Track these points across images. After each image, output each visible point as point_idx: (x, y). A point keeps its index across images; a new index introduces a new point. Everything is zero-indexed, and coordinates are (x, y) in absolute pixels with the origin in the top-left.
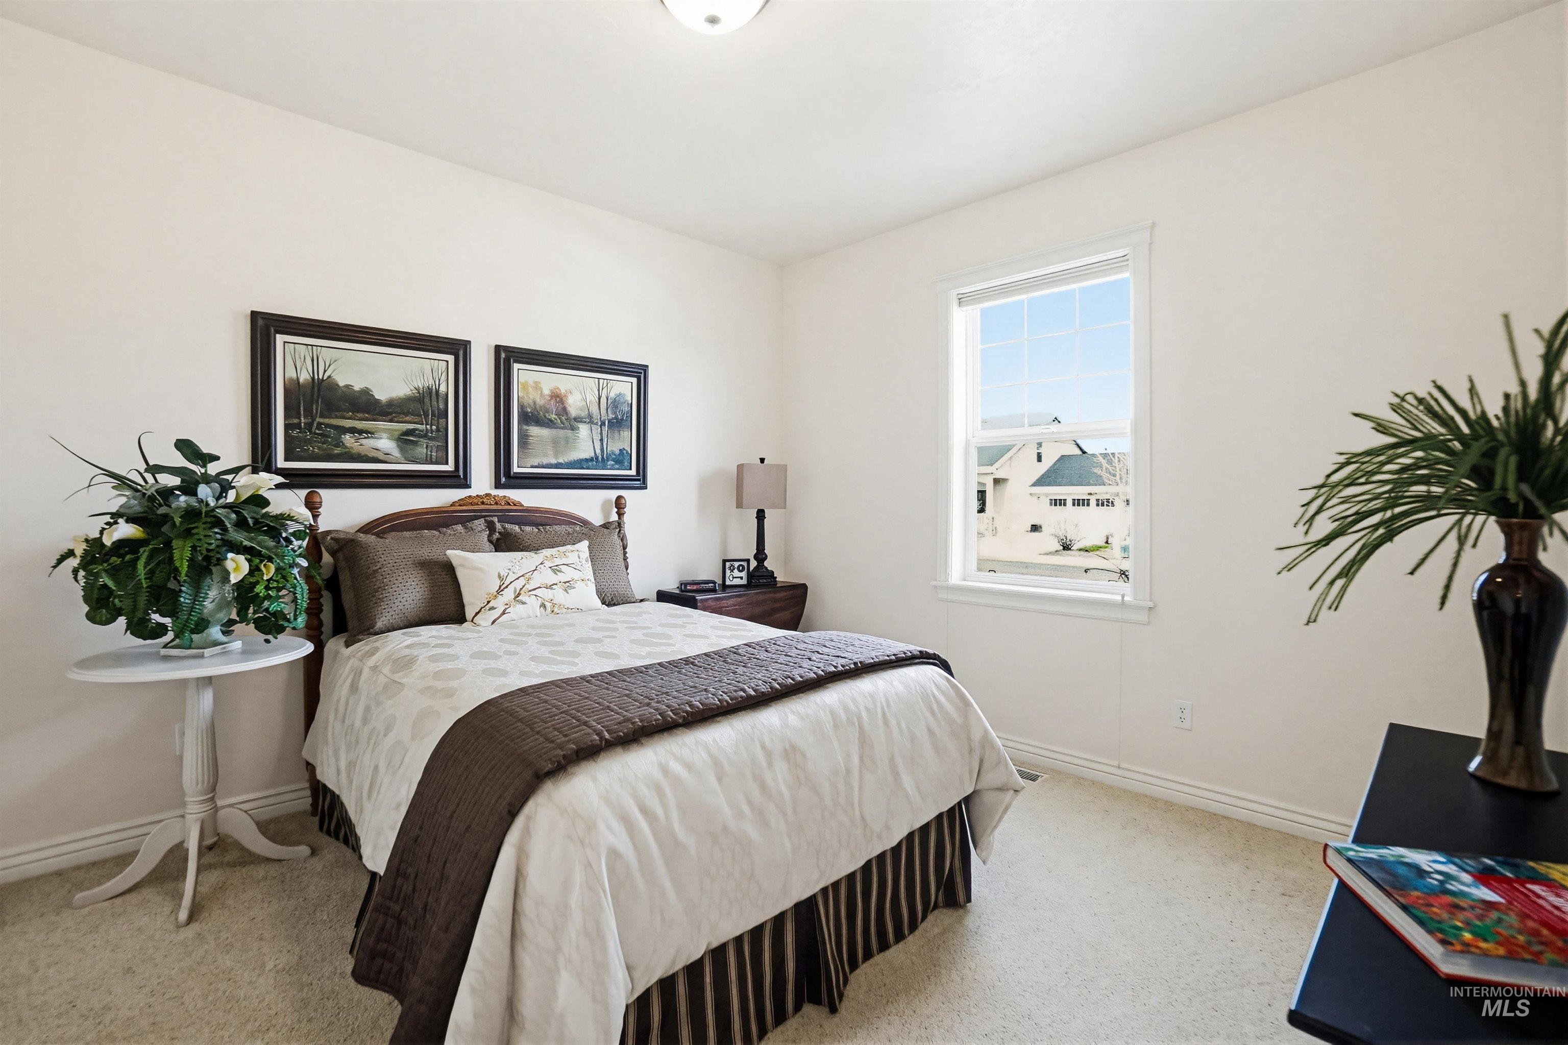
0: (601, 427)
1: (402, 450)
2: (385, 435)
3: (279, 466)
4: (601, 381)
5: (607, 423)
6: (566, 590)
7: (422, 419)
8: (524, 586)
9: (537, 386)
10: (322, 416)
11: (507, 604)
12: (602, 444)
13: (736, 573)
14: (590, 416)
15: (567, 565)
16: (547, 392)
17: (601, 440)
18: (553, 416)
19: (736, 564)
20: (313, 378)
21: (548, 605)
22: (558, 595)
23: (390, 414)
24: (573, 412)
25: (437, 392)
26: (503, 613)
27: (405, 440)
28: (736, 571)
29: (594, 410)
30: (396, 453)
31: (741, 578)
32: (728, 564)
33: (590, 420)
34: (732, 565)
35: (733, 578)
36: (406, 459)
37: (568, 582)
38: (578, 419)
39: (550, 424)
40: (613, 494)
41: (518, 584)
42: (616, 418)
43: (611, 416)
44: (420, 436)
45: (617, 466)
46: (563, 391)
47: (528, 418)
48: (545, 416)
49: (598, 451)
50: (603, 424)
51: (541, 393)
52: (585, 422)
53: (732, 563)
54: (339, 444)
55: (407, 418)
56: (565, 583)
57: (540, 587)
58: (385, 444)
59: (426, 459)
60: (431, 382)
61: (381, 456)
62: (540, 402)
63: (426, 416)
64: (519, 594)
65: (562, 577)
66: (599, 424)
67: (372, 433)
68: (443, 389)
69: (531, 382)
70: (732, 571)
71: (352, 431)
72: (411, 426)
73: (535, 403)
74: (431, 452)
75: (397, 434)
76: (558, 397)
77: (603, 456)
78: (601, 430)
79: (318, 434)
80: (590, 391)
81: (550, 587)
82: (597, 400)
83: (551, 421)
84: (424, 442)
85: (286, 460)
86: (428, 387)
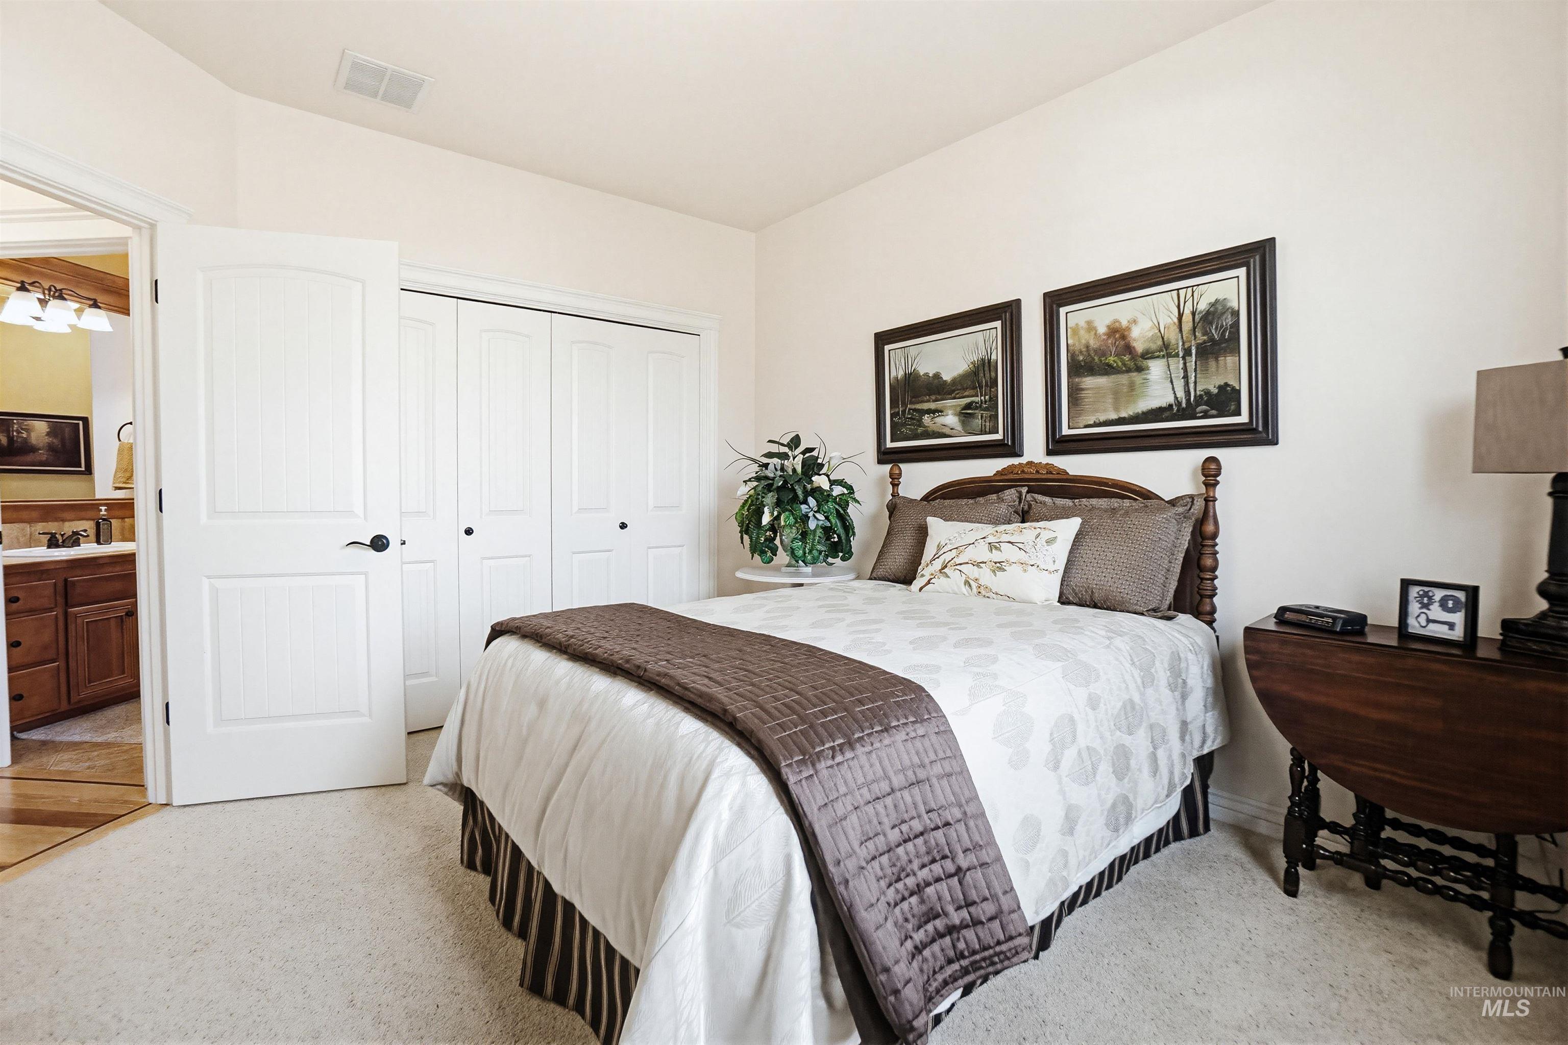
0: (1184, 358)
1: (964, 423)
2: (950, 412)
3: (888, 446)
4: (1182, 292)
5: (1194, 351)
6: (994, 571)
7: (977, 391)
8: (952, 559)
9: (1090, 327)
10: (911, 403)
11: (932, 574)
12: (1187, 384)
13: (1436, 612)
14: (1166, 346)
15: (1012, 543)
16: (1102, 330)
17: (1186, 377)
18: (1111, 359)
19: (1439, 594)
20: (906, 374)
21: (974, 585)
22: (985, 576)
23: (953, 391)
24: (1139, 347)
25: (989, 361)
26: (929, 582)
27: (966, 414)
28: (1435, 607)
29: (1172, 336)
30: (959, 427)
31: (1451, 626)
32: (1414, 591)
33: (1165, 350)
34: (1426, 594)
35: (1429, 621)
36: (966, 432)
37: (999, 563)
38: (1148, 355)
39: (1108, 370)
40: (1201, 454)
41: (948, 557)
42: (1212, 339)
43: (1201, 338)
44: (976, 408)
45: (1214, 412)
46: (1124, 323)
47: (1078, 368)
48: (1101, 361)
49: (1181, 394)
50: (1187, 352)
51: (1095, 334)
52: (1158, 357)
53: (1426, 589)
54: (920, 423)
55: (966, 393)
56: (996, 563)
57: (967, 563)
58: (950, 420)
59: (982, 431)
60: (984, 353)
61: (947, 431)
62: (1093, 344)
63: (981, 387)
64: (946, 566)
65: (996, 556)
66: (1181, 354)
67: (941, 412)
68: (994, 357)
69: (1082, 324)
70: (1426, 606)
71: (929, 411)
72: (968, 400)
73: (1087, 347)
74: (985, 421)
75: (959, 409)
76: (1118, 333)
77: (1188, 400)
78: (1185, 364)
79: (909, 418)
80: (1165, 311)
81: (978, 565)
82: (1176, 320)
83: (1109, 365)
84: (979, 413)
85: (892, 441)
86: (982, 359)
